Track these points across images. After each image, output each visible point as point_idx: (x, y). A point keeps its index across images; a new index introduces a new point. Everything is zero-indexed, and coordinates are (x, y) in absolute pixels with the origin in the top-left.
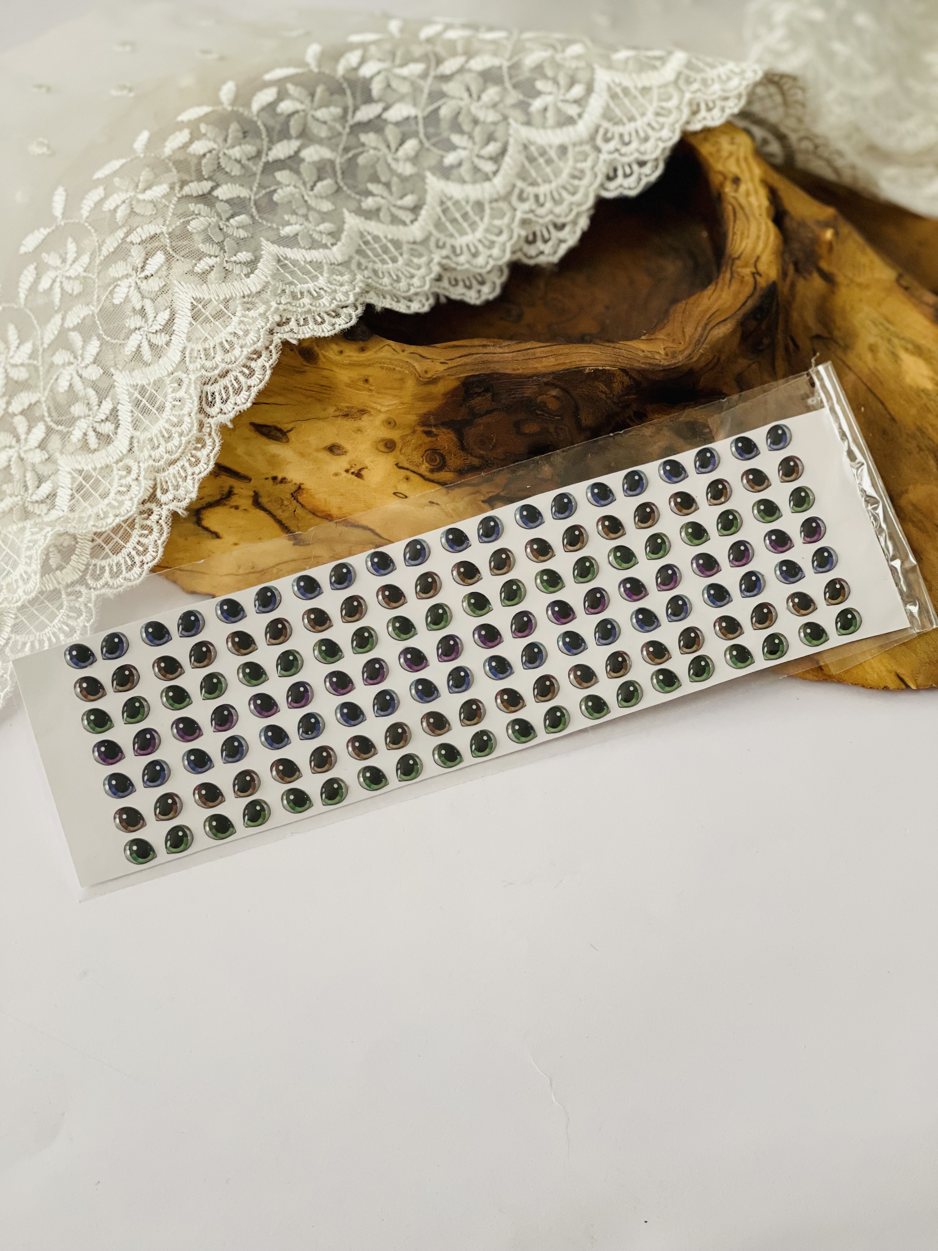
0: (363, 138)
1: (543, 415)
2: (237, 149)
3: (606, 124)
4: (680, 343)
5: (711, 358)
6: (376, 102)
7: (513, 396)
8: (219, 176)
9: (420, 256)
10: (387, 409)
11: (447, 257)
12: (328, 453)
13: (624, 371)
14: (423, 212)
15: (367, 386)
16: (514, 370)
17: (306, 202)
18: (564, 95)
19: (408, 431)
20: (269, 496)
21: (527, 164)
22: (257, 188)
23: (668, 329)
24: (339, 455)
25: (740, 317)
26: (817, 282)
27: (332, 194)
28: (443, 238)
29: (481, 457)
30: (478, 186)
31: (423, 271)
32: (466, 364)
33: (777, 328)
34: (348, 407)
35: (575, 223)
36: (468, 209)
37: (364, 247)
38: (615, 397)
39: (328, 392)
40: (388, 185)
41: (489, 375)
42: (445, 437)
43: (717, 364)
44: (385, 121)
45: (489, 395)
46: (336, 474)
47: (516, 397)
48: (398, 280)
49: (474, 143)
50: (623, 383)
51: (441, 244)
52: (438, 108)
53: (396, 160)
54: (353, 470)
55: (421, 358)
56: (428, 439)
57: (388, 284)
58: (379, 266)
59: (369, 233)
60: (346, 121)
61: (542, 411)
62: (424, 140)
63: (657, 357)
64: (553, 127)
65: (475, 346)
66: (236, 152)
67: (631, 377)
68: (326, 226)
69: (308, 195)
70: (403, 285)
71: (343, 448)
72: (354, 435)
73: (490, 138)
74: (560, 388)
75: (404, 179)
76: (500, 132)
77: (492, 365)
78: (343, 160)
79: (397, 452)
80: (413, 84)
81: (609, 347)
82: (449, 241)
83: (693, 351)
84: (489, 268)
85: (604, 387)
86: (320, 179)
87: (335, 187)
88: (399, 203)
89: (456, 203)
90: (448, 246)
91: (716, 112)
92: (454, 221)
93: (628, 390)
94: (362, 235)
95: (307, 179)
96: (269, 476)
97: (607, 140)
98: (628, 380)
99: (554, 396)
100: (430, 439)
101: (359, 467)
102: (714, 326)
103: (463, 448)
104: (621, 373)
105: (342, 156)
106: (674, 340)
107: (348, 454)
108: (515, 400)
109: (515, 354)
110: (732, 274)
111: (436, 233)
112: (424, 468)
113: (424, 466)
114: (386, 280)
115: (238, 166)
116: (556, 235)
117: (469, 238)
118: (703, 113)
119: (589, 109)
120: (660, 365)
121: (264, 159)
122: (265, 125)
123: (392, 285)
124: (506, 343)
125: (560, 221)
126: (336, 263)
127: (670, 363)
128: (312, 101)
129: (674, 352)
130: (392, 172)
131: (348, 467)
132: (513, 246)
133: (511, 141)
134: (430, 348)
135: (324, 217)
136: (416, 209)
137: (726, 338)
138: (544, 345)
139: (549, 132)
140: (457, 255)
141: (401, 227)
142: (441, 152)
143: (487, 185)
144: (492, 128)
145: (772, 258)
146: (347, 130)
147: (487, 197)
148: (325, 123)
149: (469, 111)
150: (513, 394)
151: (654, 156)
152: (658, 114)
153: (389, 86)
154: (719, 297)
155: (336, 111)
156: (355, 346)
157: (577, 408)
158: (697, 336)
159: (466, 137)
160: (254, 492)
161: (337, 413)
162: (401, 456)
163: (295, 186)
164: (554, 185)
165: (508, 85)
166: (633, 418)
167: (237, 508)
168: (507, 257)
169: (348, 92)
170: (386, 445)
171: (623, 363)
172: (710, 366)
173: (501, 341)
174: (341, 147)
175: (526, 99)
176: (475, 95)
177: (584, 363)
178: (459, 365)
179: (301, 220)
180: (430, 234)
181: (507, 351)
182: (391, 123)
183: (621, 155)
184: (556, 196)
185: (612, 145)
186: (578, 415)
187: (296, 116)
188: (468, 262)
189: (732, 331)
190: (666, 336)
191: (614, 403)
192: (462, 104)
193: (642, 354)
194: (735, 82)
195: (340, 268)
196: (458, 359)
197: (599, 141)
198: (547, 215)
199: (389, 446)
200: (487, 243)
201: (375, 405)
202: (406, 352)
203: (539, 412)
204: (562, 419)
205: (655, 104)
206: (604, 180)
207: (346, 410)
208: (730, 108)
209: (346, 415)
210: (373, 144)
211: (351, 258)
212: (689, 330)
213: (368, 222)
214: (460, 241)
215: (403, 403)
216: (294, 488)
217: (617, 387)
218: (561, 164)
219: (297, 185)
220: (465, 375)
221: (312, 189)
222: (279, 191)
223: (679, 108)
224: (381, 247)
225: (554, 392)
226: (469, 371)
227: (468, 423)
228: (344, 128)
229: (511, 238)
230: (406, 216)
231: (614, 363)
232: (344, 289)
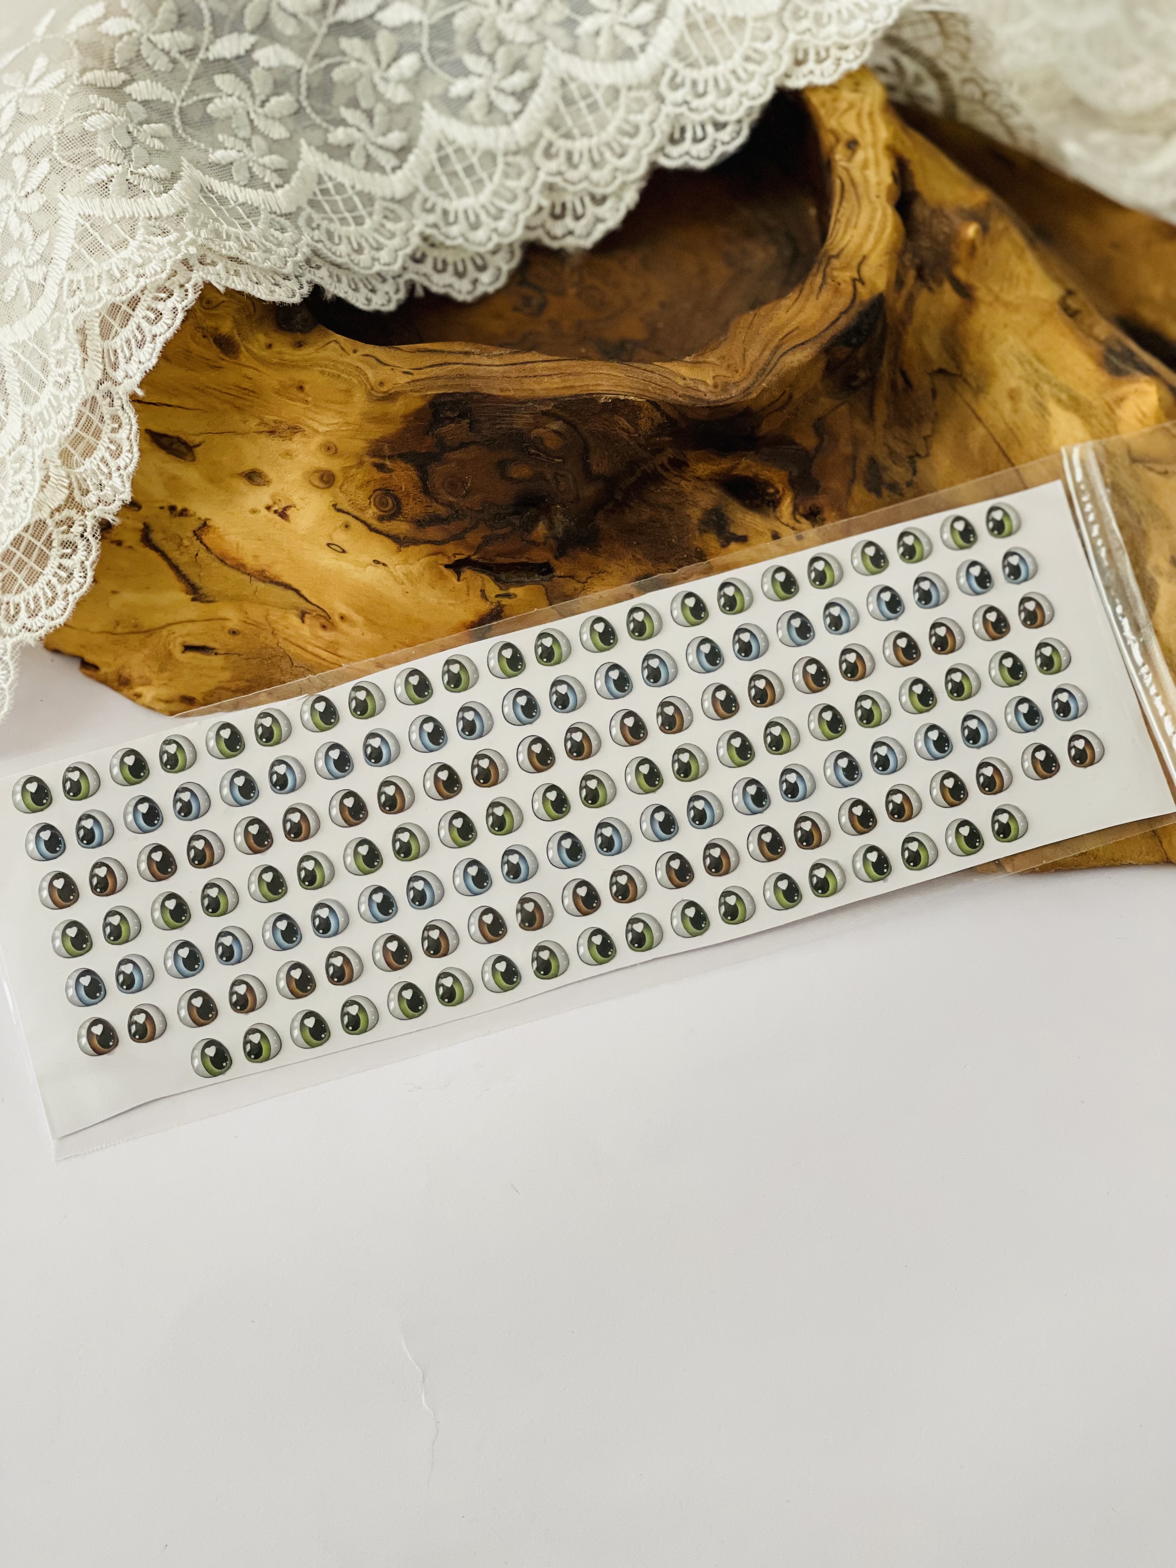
0: (345, 43)
1: (538, 455)
2: (168, 35)
3: (676, 64)
4: (737, 371)
5: (777, 394)
7: (498, 426)
8: (136, 69)
9: (397, 219)
10: (326, 429)
11: (435, 226)
12: (244, 480)
13: (654, 404)
14: (412, 158)
15: (301, 395)
16: (502, 390)
17: (251, 121)
18: (625, 16)
19: (352, 462)
20: (164, 532)
21: (562, 107)
22: (187, 92)
23: (722, 351)
24: (259, 485)
25: (825, 341)
26: (949, 296)
27: (290, 116)
28: (433, 198)
29: (450, 505)
30: (491, 131)
31: (397, 242)
32: (437, 378)
33: (881, 357)
34: (275, 422)
35: (618, 195)
36: (474, 160)
37: (320, 197)
38: (641, 438)
39: (250, 398)
40: (369, 114)
41: (467, 394)
42: (402, 474)
43: (787, 403)
44: (379, 24)
45: (465, 422)
46: (254, 511)
47: (502, 428)
48: (359, 250)
49: (494, 70)
50: (653, 420)
51: (429, 205)
52: (453, 14)
53: (386, 80)
54: (276, 508)
55: (378, 364)
56: (378, 475)
57: (344, 254)
58: (336, 227)
59: (330, 178)
60: (325, 17)
61: (537, 449)
62: (428, 58)
63: (702, 388)
64: (604, 61)
65: (456, 352)
66: (165, 40)
67: (663, 413)
68: (275, 160)
69: (255, 112)
70: (364, 258)
71: (266, 476)
72: (282, 461)
73: (518, 65)
74: (565, 421)
75: (393, 109)
76: (531, 61)
77: (473, 382)
78: (311, 71)
79: (335, 489)
81: (638, 368)
82: (442, 203)
83: (752, 385)
84: (491, 246)
85: (626, 423)
86: (276, 93)
87: (295, 106)
88: (381, 140)
89: (459, 150)
90: (439, 210)
91: (829, 65)
92: (452, 175)
93: (660, 429)
94: (320, 181)
95: (257, 91)
96: (165, 504)
97: (674, 86)
98: (659, 416)
99: (555, 432)
100: (382, 475)
101: (283, 505)
102: (788, 351)
103: (426, 491)
104: (650, 406)
105: (311, 65)
106: (729, 366)
107: (272, 486)
108: (500, 432)
109: (507, 368)
110: (824, 278)
111: (424, 190)
112: (371, 514)
113: (370, 511)
114: (343, 249)
115: (165, 59)
116: (592, 210)
117: (470, 202)
118: (811, 65)
119: (655, 41)
120: (704, 401)
121: (201, 55)
122: (210, 10)
123: (349, 255)
124: (497, 352)
125: (599, 191)
126: (279, 212)
127: (719, 398)
129: (727, 384)
130: (379, 97)
131: (270, 503)
132: (527, 219)
133: (546, 72)
134: (393, 351)
135: (274, 146)
136: (402, 152)
137: (804, 368)
138: (550, 358)
139: (598, 66)
140: (448, 224)
141: (377, 175)
142: (447, 77)
143: (504, 130)
144: (524, 51)
145: (883, 260)
146: (324, 30)
147: (500, 148)
148: (294, 16)
149: (493, 26)
150: (499, 424)
151: (735, 117)
152: (747, 59)
154: (802, 309)
156: (288, 338)
157: (586, 450)
158: (761, 363)
159: (484, 60)
160: (145, 524)
161: (261, 428)
162: (341, 495)
163: (239, 98)
164: (594, 141)
166: (668, 467)
167: (119, 543)
168: (519, 233)
170: (321, 478)
171: (655, 393)
172: (778, 405)
173: (491, 348)
174: (312, 52)
175: (575, 16)
176: (505, 3)
177: (600, 389)
178: (427, 379)
179: (241, 145)
180: (416, 190)
181: (497, 363)
182: (386, 28)
183: (691, 110)
184: (597, 157)
185: (679, 95)
186: (587, 458)
187: (256, 2)
188: (463, 236)
189: (812, 360)
190: (718, 359)
191: (640, 445)
192: (485, 12)
194: (858, 24)
195: (283, 220)
196: (429, 369)
197: (664, 88)
198: (580, 181)
199: (327, 479)
200: (493, 210)
201: (310, 422)
202: (358, 354)
203: (533, 451)
204: (564, 462)
205: (746, 43)
206: (665, 140)
207: (274, 425)
208: (847, 61)
209: (272, 432)
210: (357, 54)
211: (300, 209)
212: (753, 353)
213: (332, 162)
214: (456, 205)
215: (348, 423)
216: (197, 524)
217: (645, 424)
218: (608, 112)
219: (243, 97)
220: (435, 392)
221: (263, 104)
222: (217, 101)
223: (778, 54)
224: (344, 200)
225: (555, 426)
226: (440, 387)
227: (434, 457)
228: (320, 26)
229: (528, 206)
230: (387, 160)
231: (642, 393)
232: (283, 250)
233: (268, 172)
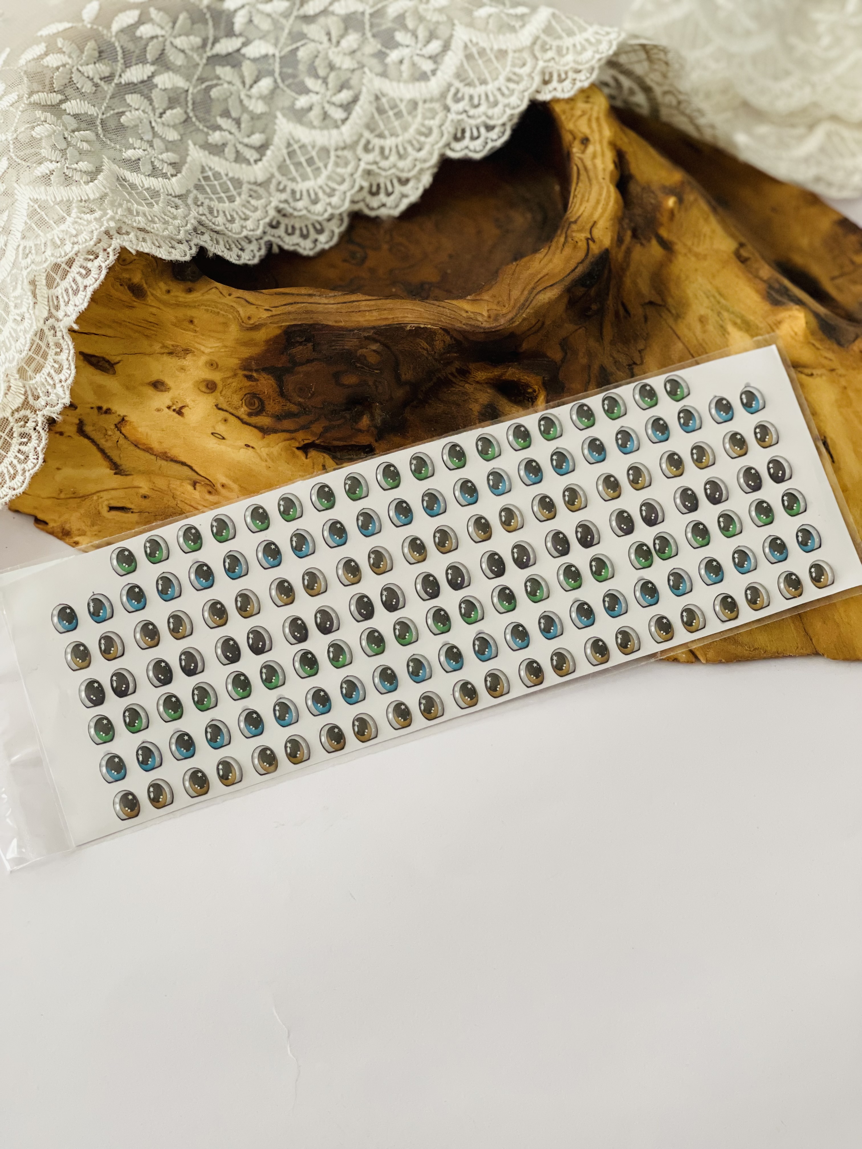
0: (220, 70)
1: (362, 368)
2: (91, 66)
3: (457, 84)
4: (504, 306)
5: (534, 322)
6: (237, 36)
7: (333, 348)
8: (69, 91)
9: (259, 197)
10: (210, 351)
11: (286, 201)
12: (152, 388)
13: (446, 330)
14: (269, 153)
15: (192, 326)
16: (336, 322)
17: (153, 128)
18: (421, 50)
19: (229, 374)
20: (94, 425)
21: (376, 115)
22: (105, 108)
23: (493, 291)
24: (162, 391)
25: (567, 284)
26: (655, 249)
27: (181, 123)
28: (284, 181)
29: (300, 404)
30: (326, 132)
31: (258, 214)
32: (289, 313)
33: (608, 295)
34: (173, 346)
35: (418, 178)
36: (314, 153)
37: (203, 183)
38: (436, 354)
39: (154, 329)
40: (238, 122)
41: (311, 325)
42: (265, 382)
43: (541, 328)
44: (244, 55)
45: (310, 345)
46: (158, 410)
47: (336, 349)
48: (232, 221)
49: (327, 89)
50: (444, 341)
51: (281, 187)
52: (297, 49)
53: (249, 97)
54: (174, 407)
55: (247, 303)
56: (248, 383)
57: (220, 223)
58: (215, 204)
59: (210, 168)
60: (205, 52)
61: (361, 364)
62: (279, 81)
63: (480, 318)
64: (406, 82)
65: (301, 295)
66: (90, 70)
67: (452, 337)
68: (170, 156)
69: (155, 121)
70: (236, 226)
71: (167, 385)
72: (178, 373)
73: (343, 86)
74: (381, 343)
75: (255, 117)
76: (354, 82)
77: (315, 316)
78: (195, 91)
79: (217, 393)
80: (275, 23)
81: (434, 305)
82: (291, 185)
83: (516, 316)
84: (326, 215)
85: (425, 344)
86: (171, 108)
87: (184, 117)
88: (246, 140)
89: (303, 147)
90: (288, 190)
91: (567, 84)
92: (298, 165)
93: (449, 349)
94: (203, 171)
95: (157, 106)
96: (94, 405)
97: (457, 100)
98: (449, 339)
99: (374, 351)
100: (251, 383)
101: (180, 405)
102: (541, 291)
103: (282, 394)
104: (442, 332)
105: (195, 87)
106: (498, 303)
107: (171, 391)
108: (335, 351)
109: (339, 305)
110: (566, 237)
111: (278, 176)
112: (243, 411)
113: (242, 409)
114: (220, 220)
115: (90, 84)
116: (399, 189)
117: (310, 184)
118: (554, 84)
119: (442, 67)
120: (481, 328)
121: (116, 81)
122: (122, 47)
123: (224, 224)
124: (332, 294)
125: (404, 175)
126: (173, 194)
127: (492, 325)
128: (173, 27)
129: (497, 315)
130: (244, 109)
131: (170, 404)
132: (352, 196)
133: (364, 90)
134: (257, 294)
135: (170, 146)
136: (262, 149)
137: (553, 303)
138: (370, 298)
139: (402, 85)
140: (296, 200)
141: (244, 166)
142: (293, 94)
143: (334, 132)
144: (349, 74)
145: (608, 224)
146: (204, 61)
147: (332, 145)
148: (183, 51)
149: (326, 57)
150: (333, 346)
151: (501, 122)
152: (509, 80)
153: (251, 21)
154: (551, 261)
155: (196, 40)
156: (182, 286)
157: (397, 364)
158: (522, 300)
159: (319, 82)
160: (79, 419)
161: (163, 351)
162: (221, 398)
163: (143, 111)
164: (400, 139)
165: (369, 34)
166: (456, 374)
167: (61, 434)
168: (346, 206)
169: (210, 23)
170: (207, 386)
171: (445, 322)
172: (534, 329)
173: (328, 291)
174: (196, 77)
175: (384, 50)
176: (334, 40)
177: (407, 320)
178: (283, 314)
179: (145, 146)
180: (272, 176)
181: (333, 302)
182: (249, 59)
183: (469, 117)
184: (402, 151)
185: (461, 106)
186: (398, 369)
187: (155, 40)
188: (306, 208)
189: (558, 297)
190: (491, 297)
191: (436, 360)
192: (320, 47)
193: (465, 315)
194: (588, 54)
195: (176, 200)
196: (282, 307)
197: (449, 101)
198: (390, 168)
199: (211, 387)
200: (328, 190)
201: (198, 346)
202: (232, 296)
203: (359, 365)
204: (381, 373)
205: (508, 69)
206: (451, 139)
207: (171, 347)
208: (580, 81)
209: (170, 353)
210: (228, 79)
211: (189, 191)
212: (515, 293)
213: (211, 156)
214: (302, 186)
215: (226, 347)
216: (118, 420)
217: (439, 345)
218: (409, 119)
219: (147, 110)
220: (287, 324)
221: (161, 115)
222: (127, 114)
223: (530, 76)
224: (220, 185)
225: (375, 347)
226: (291, 320)
227: (288, 370)
228: (201, 58)
229: (353, 187)
230: (251, 155)
231: (436, 322)
232: (177, 222)
233: (166, 165)
